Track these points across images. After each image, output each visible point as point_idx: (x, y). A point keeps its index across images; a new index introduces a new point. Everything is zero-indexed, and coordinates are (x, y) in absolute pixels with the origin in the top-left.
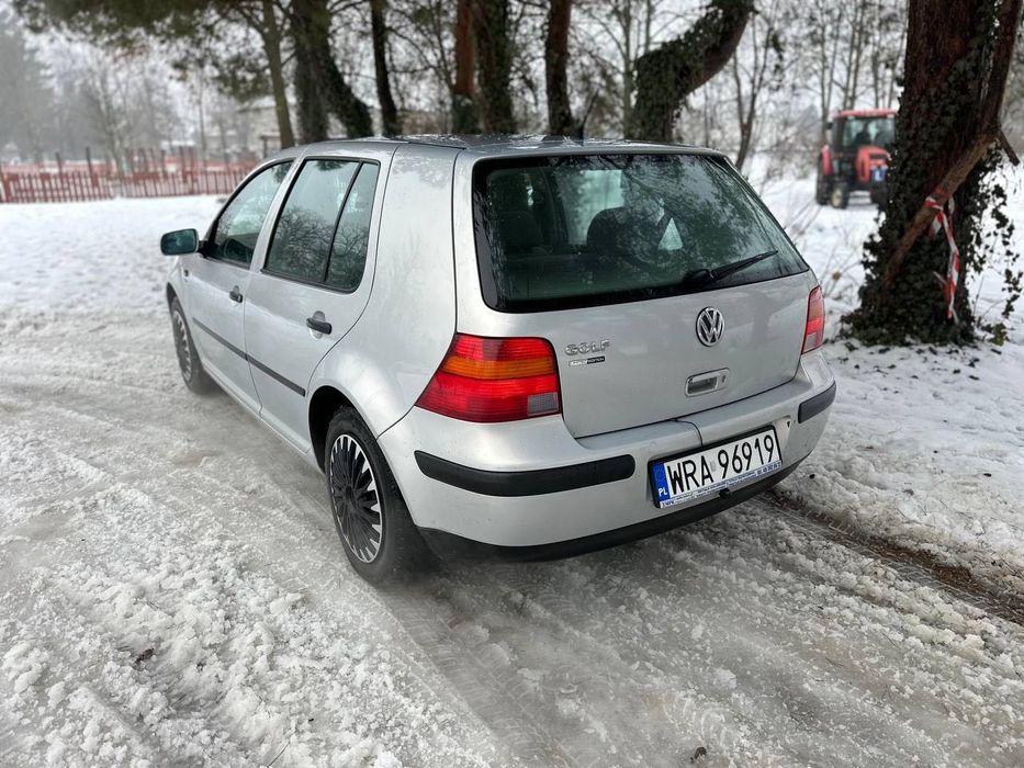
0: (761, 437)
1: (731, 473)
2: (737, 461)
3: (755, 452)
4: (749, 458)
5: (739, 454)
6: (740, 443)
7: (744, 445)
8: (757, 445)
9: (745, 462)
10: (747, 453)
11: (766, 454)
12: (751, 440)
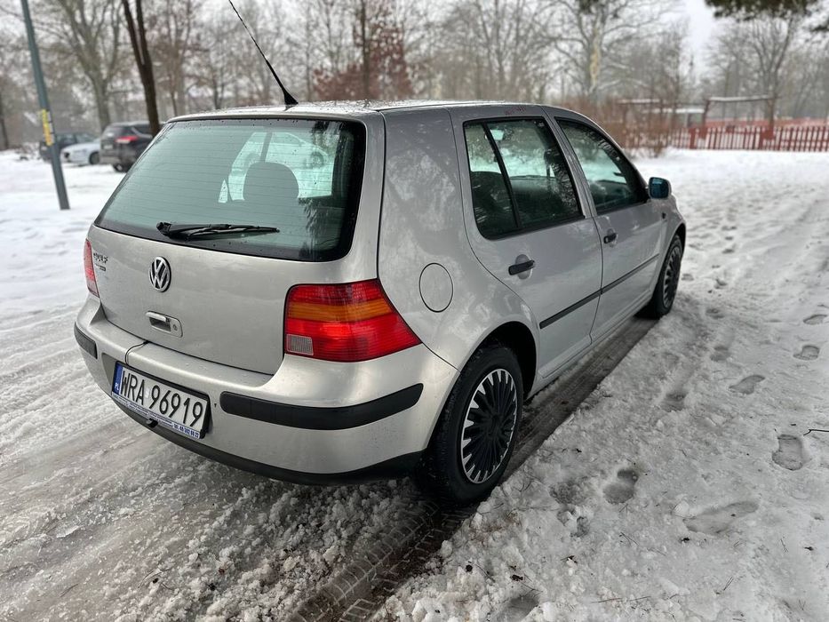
0: (194, 400)
1: (156, 409)
2: (164, 404)
3: (182, 408)
4: (176, 408)
5: (169, 398)
6: (174, 391)
7: (175, 395)
8: (187, 403)
9: (171, 410)
10: (176, 404)
11: (191, 418)
12: (184, 396)
